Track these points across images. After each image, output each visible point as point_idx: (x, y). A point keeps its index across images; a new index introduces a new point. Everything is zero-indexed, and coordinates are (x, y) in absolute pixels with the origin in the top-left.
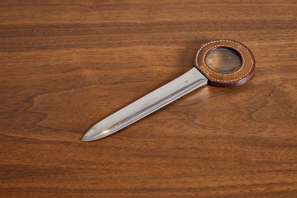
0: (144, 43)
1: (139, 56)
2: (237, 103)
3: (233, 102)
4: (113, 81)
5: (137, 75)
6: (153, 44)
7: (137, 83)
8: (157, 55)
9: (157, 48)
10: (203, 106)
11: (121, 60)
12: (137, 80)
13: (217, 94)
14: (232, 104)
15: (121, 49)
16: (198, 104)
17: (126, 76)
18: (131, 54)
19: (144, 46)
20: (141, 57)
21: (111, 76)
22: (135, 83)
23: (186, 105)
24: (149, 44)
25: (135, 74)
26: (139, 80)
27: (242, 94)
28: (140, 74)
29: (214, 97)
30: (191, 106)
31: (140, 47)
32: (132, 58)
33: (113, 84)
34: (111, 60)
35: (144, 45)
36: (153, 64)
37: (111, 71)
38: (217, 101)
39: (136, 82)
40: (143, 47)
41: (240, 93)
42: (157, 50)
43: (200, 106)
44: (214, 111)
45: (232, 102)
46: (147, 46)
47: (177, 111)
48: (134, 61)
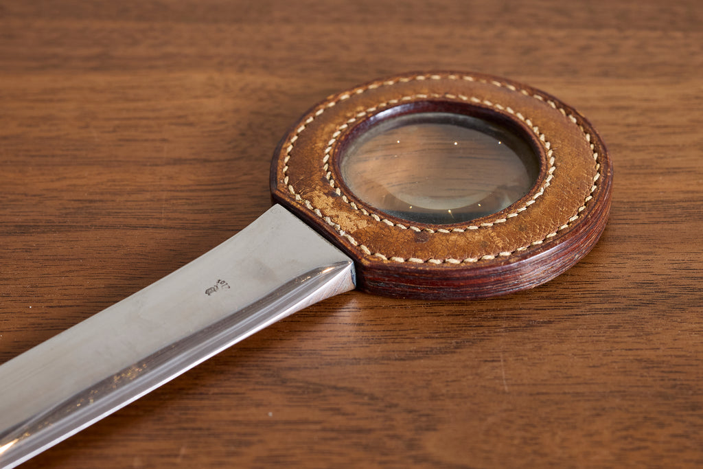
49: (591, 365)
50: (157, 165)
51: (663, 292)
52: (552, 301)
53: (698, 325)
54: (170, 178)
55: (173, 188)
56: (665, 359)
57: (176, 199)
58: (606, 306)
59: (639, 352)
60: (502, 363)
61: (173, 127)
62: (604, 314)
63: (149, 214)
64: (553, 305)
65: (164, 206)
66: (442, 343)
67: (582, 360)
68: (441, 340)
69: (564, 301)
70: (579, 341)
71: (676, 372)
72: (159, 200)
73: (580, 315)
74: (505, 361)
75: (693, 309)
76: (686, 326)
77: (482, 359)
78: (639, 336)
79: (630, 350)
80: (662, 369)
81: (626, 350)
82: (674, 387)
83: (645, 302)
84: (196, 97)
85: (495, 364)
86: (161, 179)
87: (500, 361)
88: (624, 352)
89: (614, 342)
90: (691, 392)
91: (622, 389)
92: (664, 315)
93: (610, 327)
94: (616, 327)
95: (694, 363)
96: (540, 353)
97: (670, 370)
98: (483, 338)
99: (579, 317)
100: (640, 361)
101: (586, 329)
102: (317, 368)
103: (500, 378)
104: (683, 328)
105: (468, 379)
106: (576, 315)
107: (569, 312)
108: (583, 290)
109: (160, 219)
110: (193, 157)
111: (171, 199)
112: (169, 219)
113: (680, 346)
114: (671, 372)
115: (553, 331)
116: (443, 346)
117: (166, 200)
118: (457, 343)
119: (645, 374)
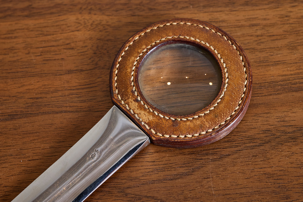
0: (81, 8)
1: (68, 42)
2: (282, 173)
3: (273, 169)
4: (8, 111)
5: (60, 93)
6: (100, 9)
7: (59, 115)
8: (108, 40)
9: (107, 22)
10: (205, 182)
11: (29, 53)
12: (60, 109)
13: (237, 146)
14: (269, 176)
15: (30, 22)
16: (193, 177)
17: (37, 98)
18: (49, 37)
19: (79, 16)
20: (73, 45)
21: (4, 98)
22: (55, 115)
23: (164, 180)
24: (91, 9)
25: (56, 91)
26: (64, 109)
27: (294, 149)
28: (67, 93)
29: (229, 155)
30: (177, 181)
31: (72, 18)
32: (53, 48)
33: (6, 120)
34: (5, 54)
35: (80, 13)
36: (96, 64)
37: (5, 82)
38: (236, 168)
39: (57, 113)
40: (77, 19)
41: (289, 144)
42: (108, 25)
43: (197, 182)
44: (228, 196)
45: (269, 170)
46: (87, 16)
47: (145, 194)
48: (57, 57)
49: (246, 177)
50: (61, 75)
51: (274, 135)
52: (229, 143)
53: (288, 153)
54: (68, 82)
55: (70, 88)
56: (275, 172)
57: (72, 95)
58: (251, 144)
59: (265, 169)
60: (211, 179)
61: (65, 51)
62: (251, 149)
63: (62, 104)
64: (230, 145)
65: (67, 99)
66: (187, 170)
67: (242, 175)
68: (186, 168)
69: (234, 143)
70: (241, 165)
71: (280, 179)
72: (65, 96)
73: (241, 150)
74: (212, 178)
75: (286, 144)
76: (284, 153)
77: (202, 177)
78: (265, 160)
79: (262, 168)
80: (274, 178)
81: (260, 168)
82: (279, 187)
83: (267, 141)
84: (73, 31)
85: (208, 179)
86: (64, 83)
87: (210, 178)
88: (259, 170)
89: (255, 164)
90: (285, 190)
91: (259, 190)
92: (274, 148)
93: (253, 156)
94: (256, 156)
95: (287, 173)
96: (226, 172)
97: (277, 178)
98: (203, 166)
99: (241, 151)
100: (265, 174)
101: (244, 158)
102: (139, 187)
103: (210, 187)
104: (282, 155)
105: (198, 189)
106: (240, 150)
107: (236, 149)
108: (242, 136)
109: (67, 107)
110: (76, 69)
111: (70, 95)
112: (70, 107)
113: (281, 165)
114: (278, 179)
115: (230, 160)
116: (187, 171)
117: (68, 95)
118: (193, 169)
119: (268, 181)
